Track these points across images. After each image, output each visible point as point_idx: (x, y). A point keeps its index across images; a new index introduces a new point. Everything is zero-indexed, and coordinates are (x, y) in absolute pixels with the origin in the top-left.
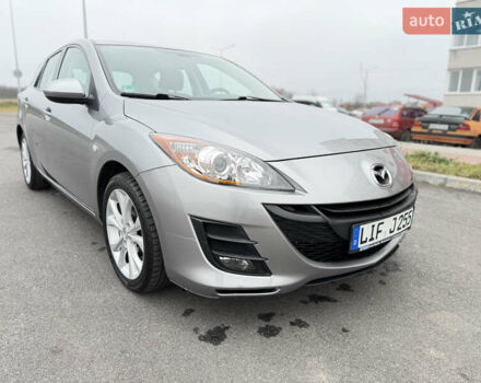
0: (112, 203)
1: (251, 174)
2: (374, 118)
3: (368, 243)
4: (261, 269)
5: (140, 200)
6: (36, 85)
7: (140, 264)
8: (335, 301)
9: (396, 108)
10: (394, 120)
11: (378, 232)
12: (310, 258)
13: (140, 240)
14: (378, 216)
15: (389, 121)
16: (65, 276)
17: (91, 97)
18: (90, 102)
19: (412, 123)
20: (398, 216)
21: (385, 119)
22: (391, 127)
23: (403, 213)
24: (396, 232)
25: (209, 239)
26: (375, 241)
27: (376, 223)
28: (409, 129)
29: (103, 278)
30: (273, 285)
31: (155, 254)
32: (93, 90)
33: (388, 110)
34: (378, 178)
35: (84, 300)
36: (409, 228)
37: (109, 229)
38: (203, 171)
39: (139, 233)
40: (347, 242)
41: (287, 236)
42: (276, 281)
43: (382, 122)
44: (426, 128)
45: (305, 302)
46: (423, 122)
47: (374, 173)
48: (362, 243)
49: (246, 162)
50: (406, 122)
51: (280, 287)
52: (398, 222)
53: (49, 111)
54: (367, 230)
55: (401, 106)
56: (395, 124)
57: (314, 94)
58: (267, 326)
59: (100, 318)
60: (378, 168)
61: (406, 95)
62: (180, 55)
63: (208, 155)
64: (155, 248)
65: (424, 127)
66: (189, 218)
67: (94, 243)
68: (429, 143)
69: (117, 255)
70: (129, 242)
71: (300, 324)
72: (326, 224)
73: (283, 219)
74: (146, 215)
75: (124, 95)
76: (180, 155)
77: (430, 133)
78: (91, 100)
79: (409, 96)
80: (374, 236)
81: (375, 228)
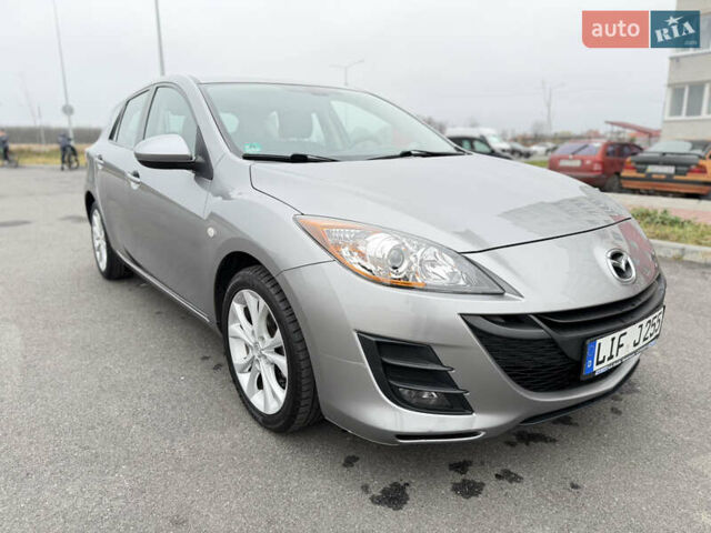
0: (237, 308)
1: (437, 270)
2: (567, 158)
3: (606, 363)
4: (458, 405)
5: (282, 306)
6: (111, 137)
7: (282, 394)
8: (554, 441)
9: (598, 144)
10: (594, 162)
11: (620, 346)
12: (528, 387)
13: (282, 362)
14: (620, 324)
15: (588, 162)
16: (174, 408)
17: (200, 159)
18: (199, 167)
19: (622, 165)
20: (644, 322)
21: (583, 161)
22: (592, 171)
23: (651, 318)
24: (642, 344)
25: (385, 364)
26: (615, 359)
27: (617, 335)
28: (618, 174)
29: (224, 410)
30: (475, 427)
31: (304, 381)
32: (202, 150)
33: (586, 146)
34: (618, 269)
35: (203, 444)
36: (657, 336)
37: (232, 342)
38: (373, 268)
39: (278, 351)
40: (578, 364)
41: (496, 359)
42: (478, 421)
43: (577, 163)
44: (643, 171)
45: (512, 444)
46: (638, 163)
47: (610, 262)
48: (598, 363)
49: (430, 253)
50: (612, 164)
51: (484, 430)
52: (645, 329)
53: (137, 175)
54: (605, 345)
55: (604, 141)
56: (597, 167)
57: (474, 125)
58: (464, 480)
59: (231, 472)
60: (616, 256)
61: (607, 122)
62: (315, 94)
63: (379, 246)
64: (304, 374)
65: (639, 171)
66: (355, 334)
67: (205, 358)
68: (649, 193)
69: (245, 379)
70: (262, 362)
71: (508, 476)
72: (551, 341)
73: (491, 335)
74: (292, 328)
75: (247, 157)
76: (337, 246)
77: (649, 178)
78: (199, 163)
79: (613, 124)
80: (614, 353)
81: (616, 341)
